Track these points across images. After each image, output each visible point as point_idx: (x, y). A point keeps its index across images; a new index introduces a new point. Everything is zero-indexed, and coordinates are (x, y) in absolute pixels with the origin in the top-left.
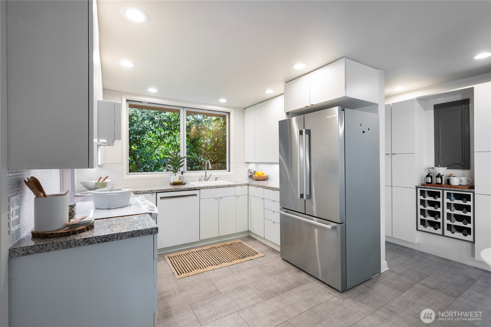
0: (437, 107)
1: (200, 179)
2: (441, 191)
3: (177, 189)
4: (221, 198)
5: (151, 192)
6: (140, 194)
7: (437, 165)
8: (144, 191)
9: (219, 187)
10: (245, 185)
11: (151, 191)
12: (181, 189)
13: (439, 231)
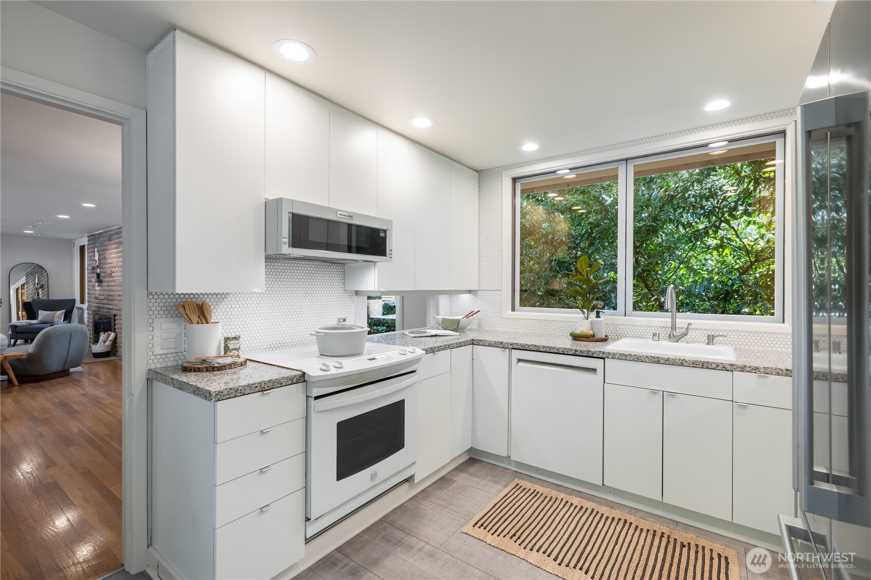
1: (654, 335)
3: (548, 347)
4: (672, 394)
5: (501, 346)
6: (484, 345)
8: (491, 341)
9: (662, 361)
10: (778, 374)
11: (501, 343)
12: (558, 350)
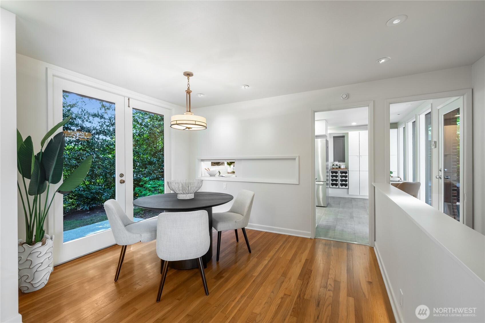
0: (334, 137)
2: (338, 171)
7: (334, 161)
13: (337, 187)
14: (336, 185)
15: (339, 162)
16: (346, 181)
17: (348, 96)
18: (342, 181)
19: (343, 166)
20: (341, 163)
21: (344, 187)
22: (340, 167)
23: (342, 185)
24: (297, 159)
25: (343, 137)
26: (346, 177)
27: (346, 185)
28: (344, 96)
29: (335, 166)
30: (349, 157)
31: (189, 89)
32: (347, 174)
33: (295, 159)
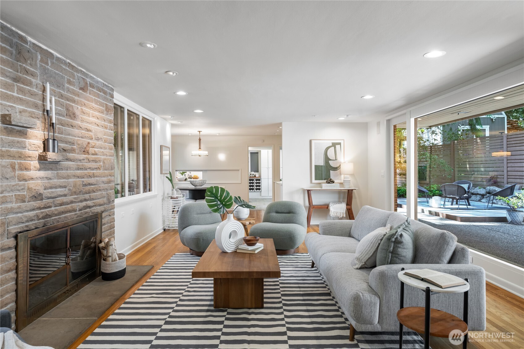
0: (251, 153)
2: (254, 179)
7: (251, 171)
13: (254, 191)
14: (253, 189)
15: (255, 172)
16: (259, 186)
17: (264, 141)
18: (257, 186)
19: (257, 176)
20: (256, 173)
21: (258, 191)
22: (255, 176)
23: (257, 189)
24: (240, 170)
25: (257, 153)
26: (259, 183)
27: (259, 189)
28: (262, 141)
29: (252, 175)
30: (262, 168)
31: (200, 138)
32: (260, 181)
33: (239, 170)
